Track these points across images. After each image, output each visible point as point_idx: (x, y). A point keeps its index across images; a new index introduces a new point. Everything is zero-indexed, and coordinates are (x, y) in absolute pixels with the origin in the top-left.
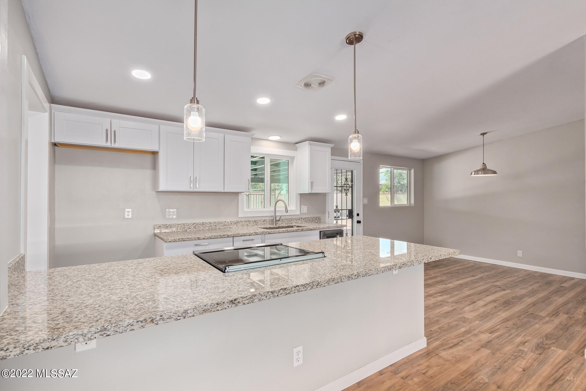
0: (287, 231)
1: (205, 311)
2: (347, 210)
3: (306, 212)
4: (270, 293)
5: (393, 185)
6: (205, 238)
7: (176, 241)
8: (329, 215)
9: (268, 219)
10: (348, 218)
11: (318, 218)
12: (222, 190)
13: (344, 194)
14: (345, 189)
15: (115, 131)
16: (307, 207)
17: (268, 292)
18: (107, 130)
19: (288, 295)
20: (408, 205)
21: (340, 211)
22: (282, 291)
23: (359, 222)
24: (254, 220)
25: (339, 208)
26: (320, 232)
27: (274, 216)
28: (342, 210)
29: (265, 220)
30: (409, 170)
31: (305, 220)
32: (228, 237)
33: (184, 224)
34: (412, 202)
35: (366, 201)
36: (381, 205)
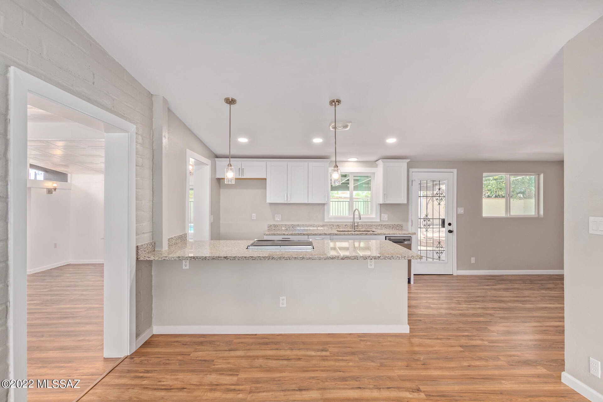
0: (352, 234)
1: (213, 259)
2: (439, 219)
3: (387, 220)
4: (244, 257)
5: (508, 193)
6: (288, 234)
7: (270, 235)
8: (412, 223)
9: (349, 224)
10: (440, 227)
11: (399, 226)
12: (306, 202)
13: (436, 203)
14: (437, 199)
15: (243, 169)
16: (387, 215)
17: (243, 257)
18: (239, 169)
19: (254, 260)
20: (537, 216)
21: (431, 220)
22: (250, 258)
23: (450, 232)
24: (337, 224)
25: (430, 216)
26: (386, 237)
27: (353, 222)
28: (433, 219)
29: (346, 225)
30: (538, 175)
31: (385, 226)
32: (304, 235)
33: (286, 225)
34: (542, 212)
35: (461, 211)
36: (483, 216)
